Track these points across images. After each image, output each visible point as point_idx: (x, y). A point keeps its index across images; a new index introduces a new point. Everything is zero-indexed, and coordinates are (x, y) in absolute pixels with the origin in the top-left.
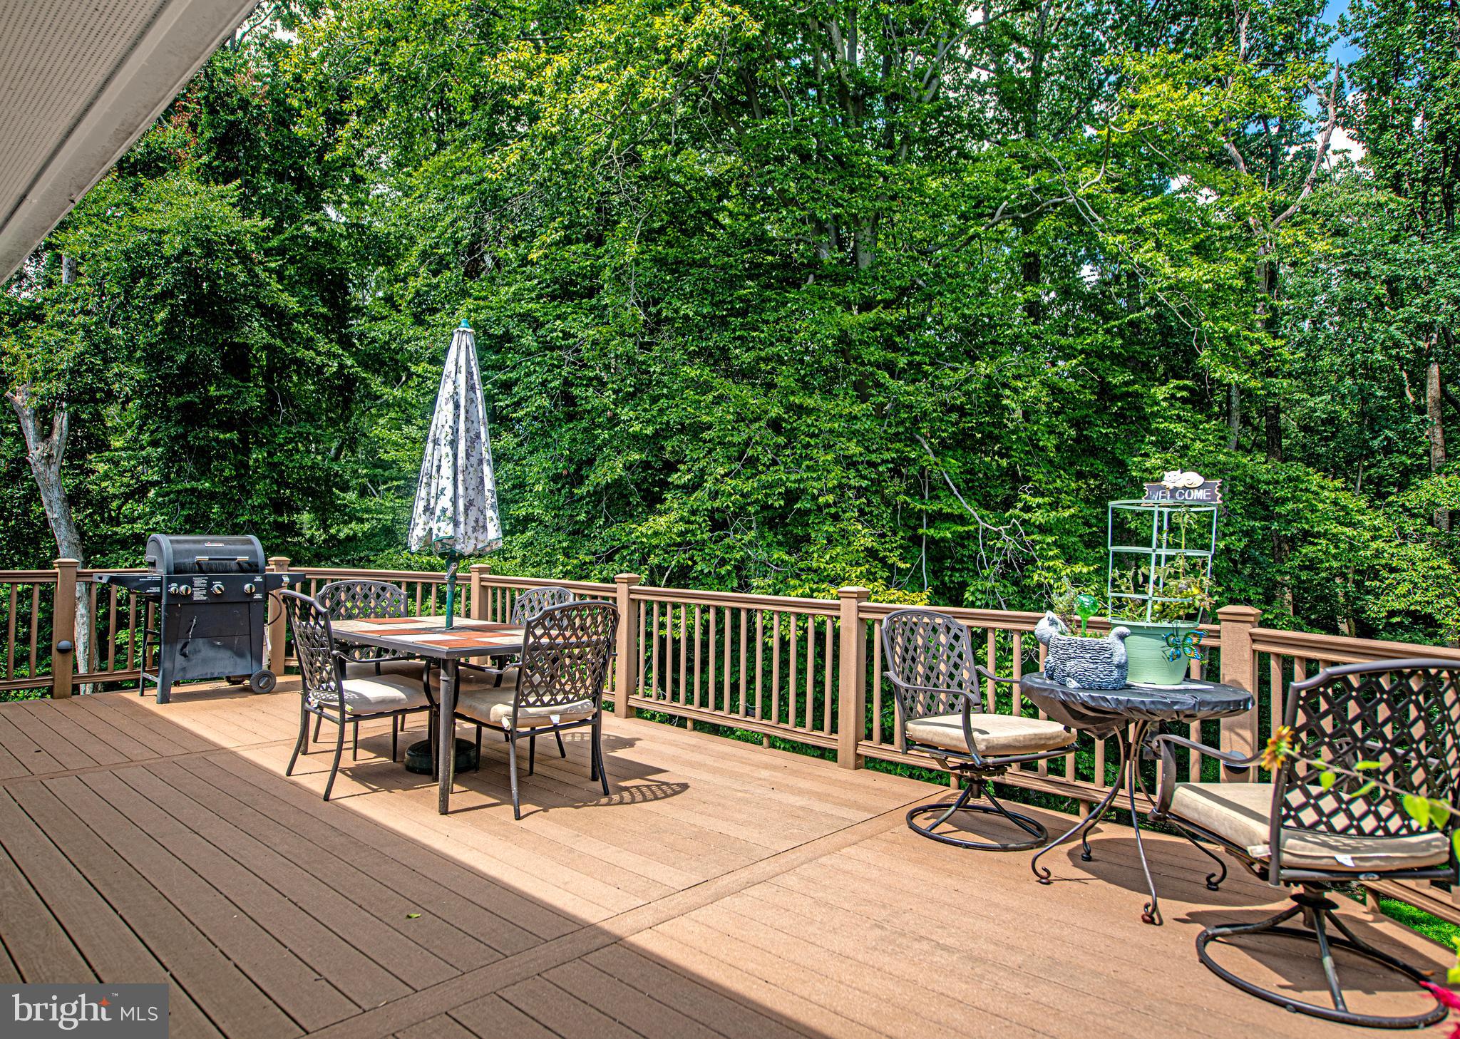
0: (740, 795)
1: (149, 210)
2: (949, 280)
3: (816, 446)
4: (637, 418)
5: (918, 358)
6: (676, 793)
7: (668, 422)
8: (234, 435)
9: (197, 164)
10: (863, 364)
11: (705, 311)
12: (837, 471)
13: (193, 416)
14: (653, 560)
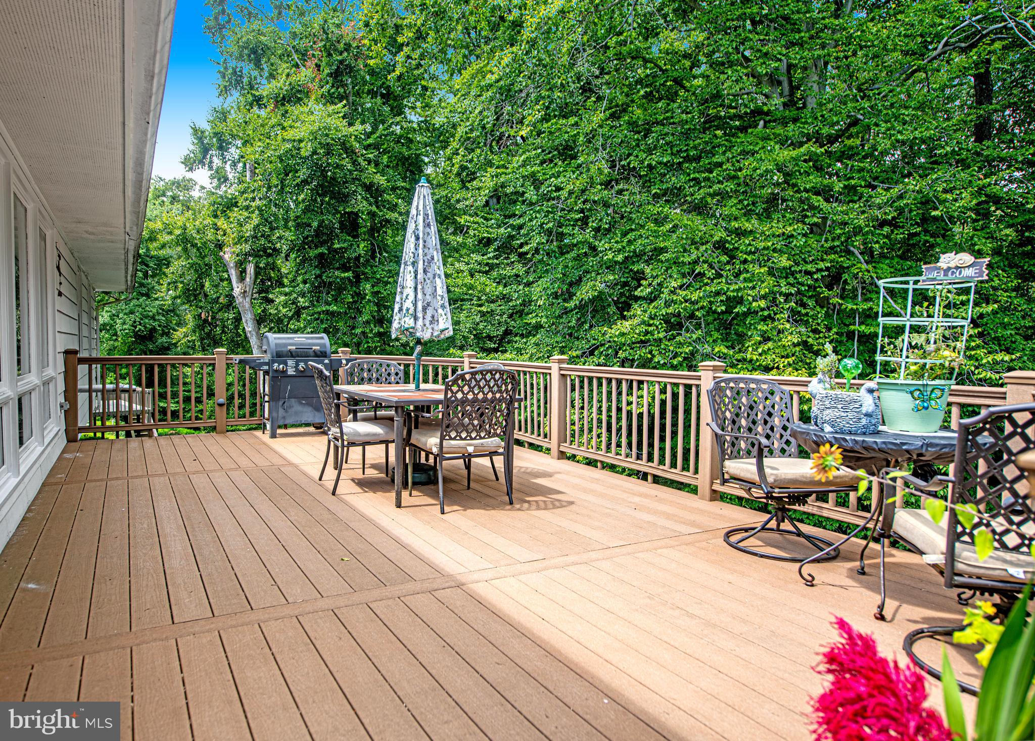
0: (608, 511)
1: (291, 127)
2: (885, 112)
3: (753, 261)
4: (611, 249)
5: (853, 182)
6: (562, 506)
7: (635, 250)
8: (349, 274)
9: (320, 93)
10: (799, 191)
11: (665, 160)
12: (771, 281)
13: (323, 262)
14: (621, 354)
